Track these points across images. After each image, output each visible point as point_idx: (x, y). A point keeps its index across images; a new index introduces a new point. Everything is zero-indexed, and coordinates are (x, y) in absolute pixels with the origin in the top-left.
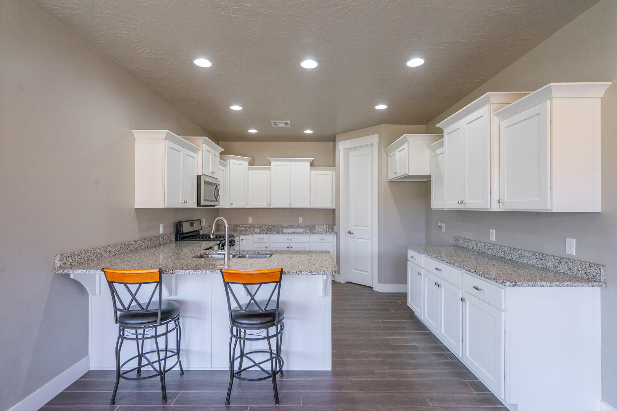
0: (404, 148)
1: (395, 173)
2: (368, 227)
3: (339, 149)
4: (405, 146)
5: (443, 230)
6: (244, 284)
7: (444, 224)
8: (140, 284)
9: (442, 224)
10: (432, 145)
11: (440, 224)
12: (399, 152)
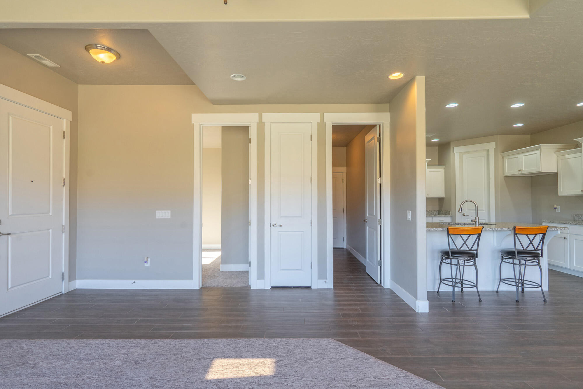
0: (536, 154)
1: (519, 171)
2: (483, 210)
3: (454, 152)
4: (538, 152)
5: (558, 210)
6: (527, 235)
7: (559, 207)
8: (470, 235)
9: (557, 206)
10: (562, 152)
11: (555, 206)
12: (524, 156)
